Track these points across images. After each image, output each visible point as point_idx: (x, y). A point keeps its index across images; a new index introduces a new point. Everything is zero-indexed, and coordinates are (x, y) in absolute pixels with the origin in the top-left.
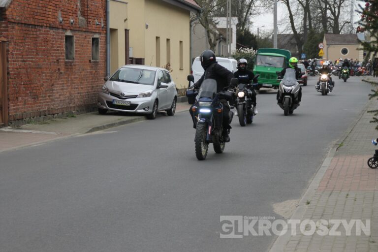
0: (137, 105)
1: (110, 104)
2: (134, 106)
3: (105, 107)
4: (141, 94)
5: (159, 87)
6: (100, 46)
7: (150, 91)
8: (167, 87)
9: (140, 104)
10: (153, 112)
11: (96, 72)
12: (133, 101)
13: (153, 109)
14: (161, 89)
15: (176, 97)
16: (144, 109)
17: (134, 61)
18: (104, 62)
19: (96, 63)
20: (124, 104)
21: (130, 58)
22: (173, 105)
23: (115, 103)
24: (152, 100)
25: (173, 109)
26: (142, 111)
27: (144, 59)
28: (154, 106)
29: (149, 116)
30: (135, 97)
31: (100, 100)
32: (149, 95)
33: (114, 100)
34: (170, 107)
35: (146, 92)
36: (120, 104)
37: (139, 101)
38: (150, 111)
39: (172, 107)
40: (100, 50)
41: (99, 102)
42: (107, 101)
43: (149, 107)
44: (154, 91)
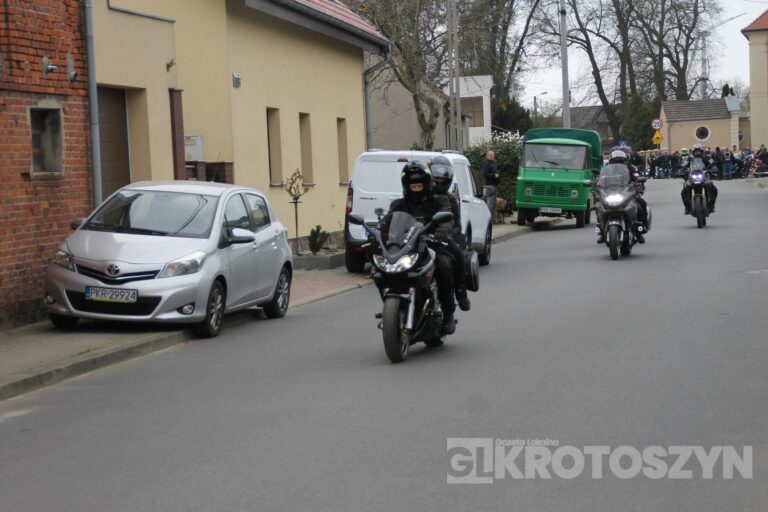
0: (158, 299)
1: (80, 299)
2: (148, 303)
3: (63, 310)
4: (170, 266)
5: (226, 242)
6: (63, 131)
7: (197, 256)
8: (250, 240)
9: (166, 295)
10: (209, 315)
11: (51, 205)
12: (145, 287)
13: (209, 308)
14: (235, 246)
15: (287, 265)
16: (180, 310)
17: (202, 171)
18: (84, 176)
19: (53, 182)
20: (119, 299)
21: (188, 163)
22: (279, 287)
23: (93, 297)
24: (202, 282)
25: (280, 300)
26: (174, 315)
27: (231, 164)
28: (212, 299)
29: (197, 330)
30: (152, 274)
31: (50, 289)
32: (194, 267)
33: (88, 287)
34: (270, 295)
35: (185, 260)
36: (107, 298)
37: (164, 287)
38: (199, 313)
39: (277, 295)
40: (65, 145)
41: (47, 294)
42: (69, 293)
43: (193, 304)
44: (208, 255)
